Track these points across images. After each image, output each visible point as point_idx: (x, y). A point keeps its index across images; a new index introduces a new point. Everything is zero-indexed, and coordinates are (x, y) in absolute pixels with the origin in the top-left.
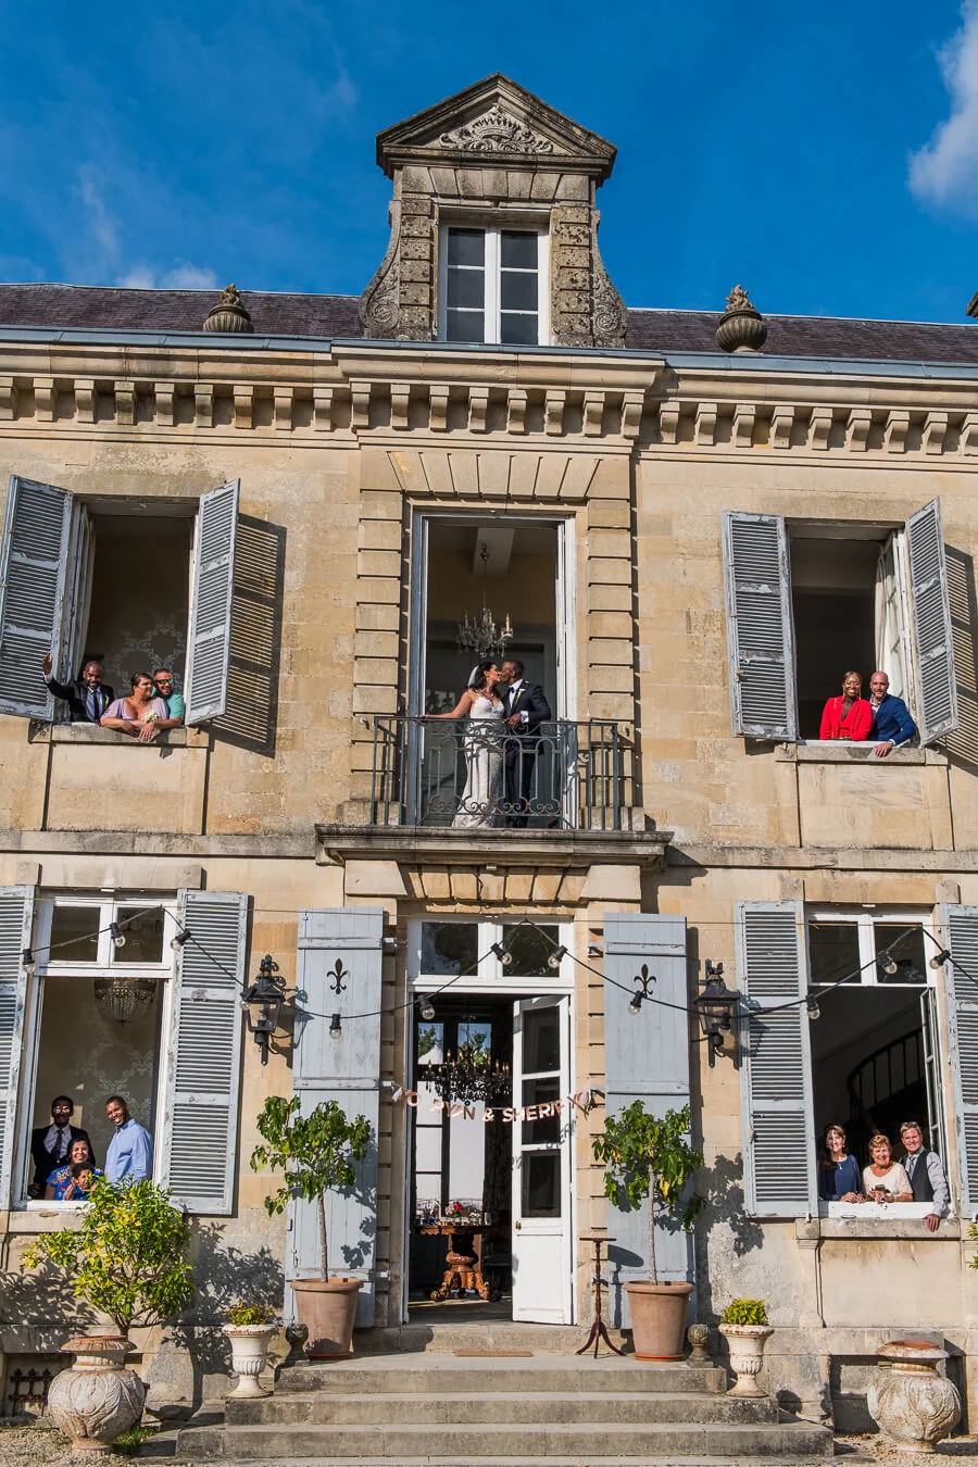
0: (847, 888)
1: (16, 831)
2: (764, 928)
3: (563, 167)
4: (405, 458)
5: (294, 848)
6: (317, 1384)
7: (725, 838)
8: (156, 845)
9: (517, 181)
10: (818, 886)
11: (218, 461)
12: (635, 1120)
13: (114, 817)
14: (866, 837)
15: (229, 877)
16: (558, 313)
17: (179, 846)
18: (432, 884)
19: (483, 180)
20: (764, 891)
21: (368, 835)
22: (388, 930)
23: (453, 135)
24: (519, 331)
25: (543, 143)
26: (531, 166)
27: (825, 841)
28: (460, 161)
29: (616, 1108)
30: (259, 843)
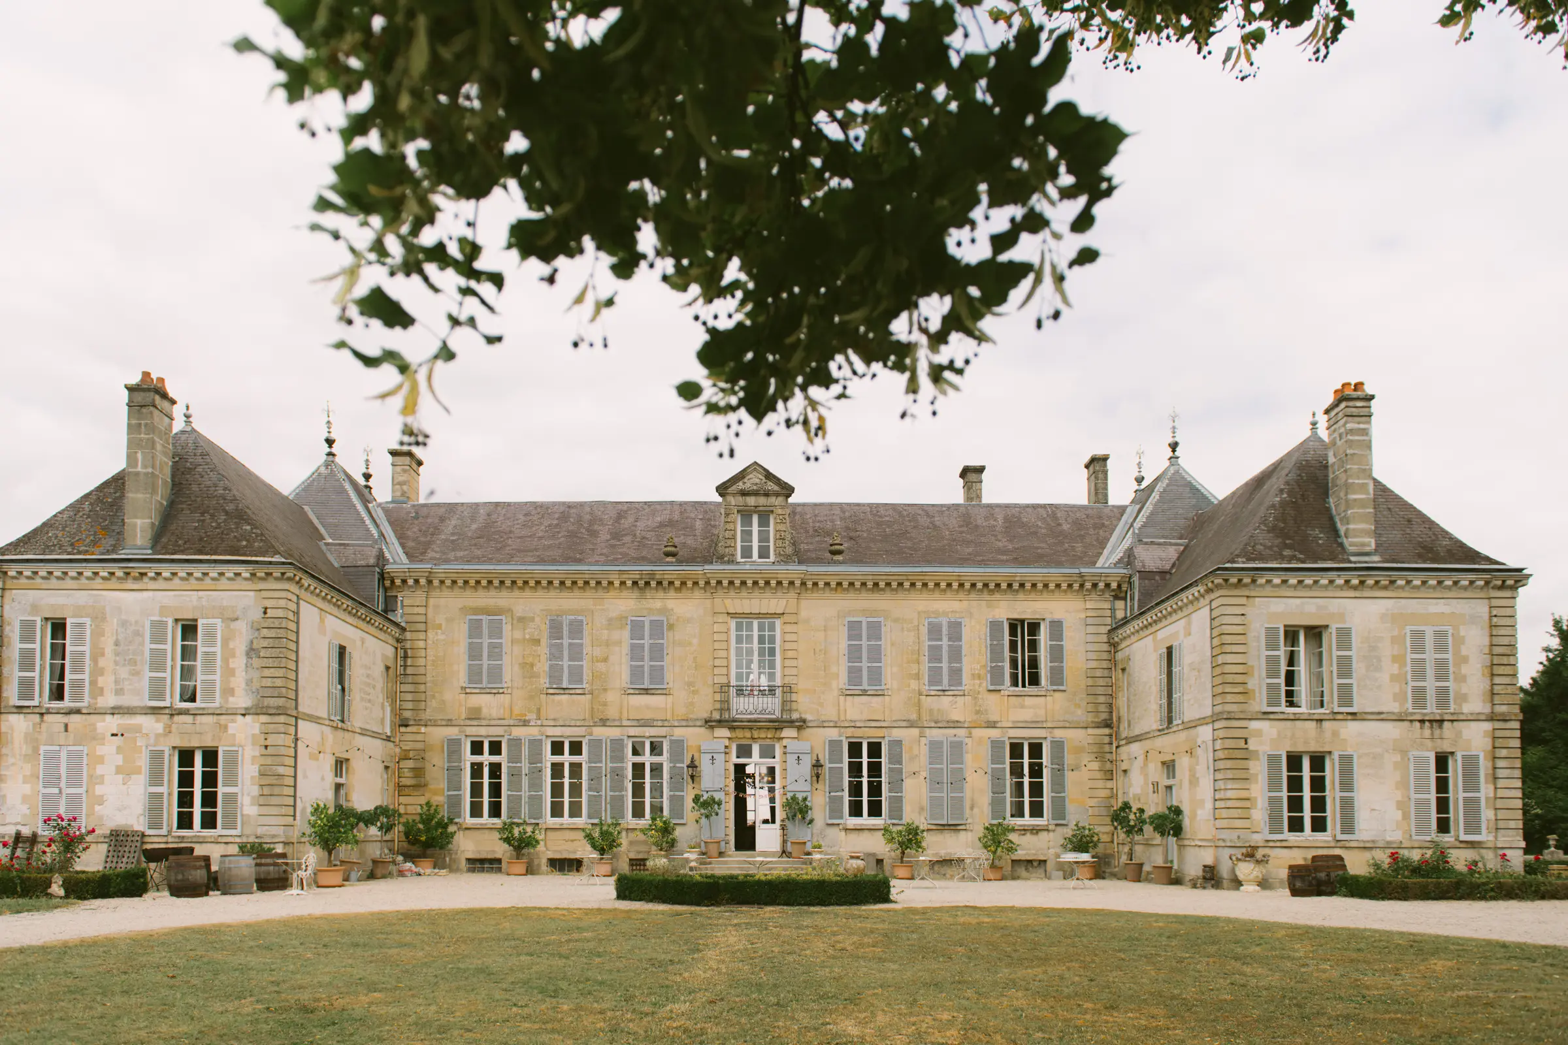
0: (859, 733)
1: (620, 720)
2: (834, 745)
3: (777, 495)
4: (728, 602)
5: (699, 723)
6: (710, 863)
7: (823, 718)
8: (660, 723)
9: (762, 500)
10: (850, 732)
11: (670, 604)
12: (794, 798)
13: (648, 715)
14: (865, 717)
15: (679, 733)
16: (776, 547)
17: (666, 724)
18: (739, 733)
19: (751, 501)
20: (833, 734)
21: (720, 721)
22: (726, 747)
23: (740, 483)
24: (764, 554)
25: (771, 486)
26: (767, 495)
27: (854, 718)
28: (744, 493)
29: (789, 795)
30: (687, 722)
